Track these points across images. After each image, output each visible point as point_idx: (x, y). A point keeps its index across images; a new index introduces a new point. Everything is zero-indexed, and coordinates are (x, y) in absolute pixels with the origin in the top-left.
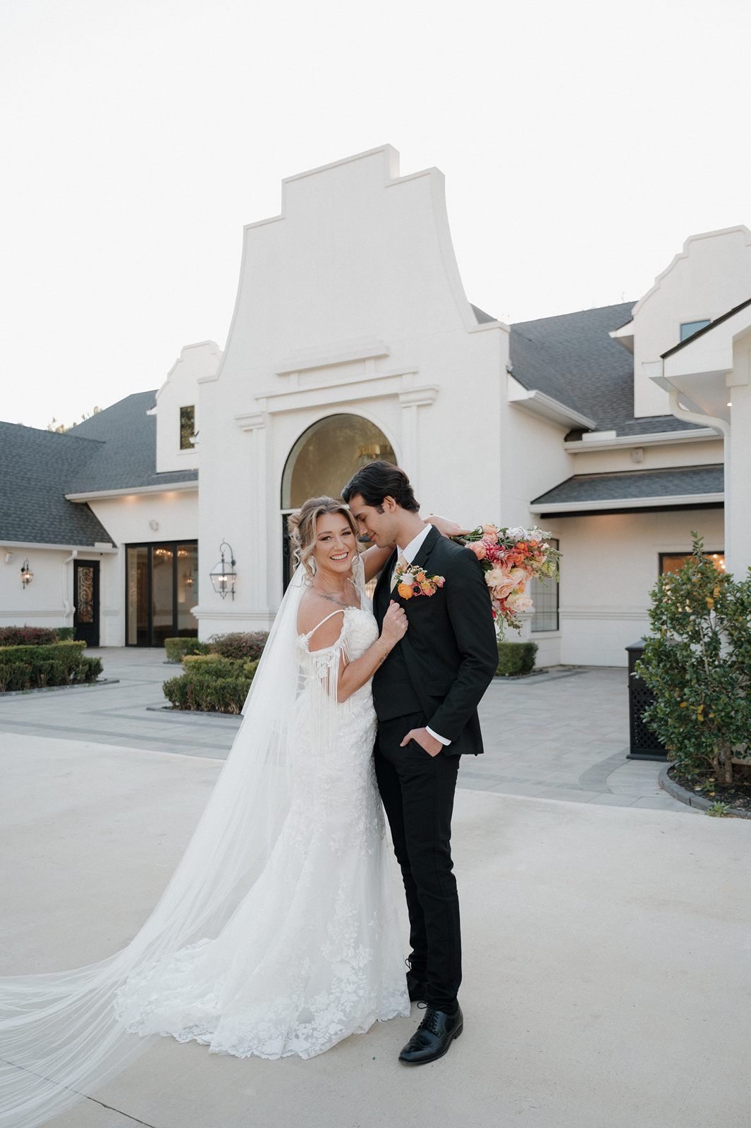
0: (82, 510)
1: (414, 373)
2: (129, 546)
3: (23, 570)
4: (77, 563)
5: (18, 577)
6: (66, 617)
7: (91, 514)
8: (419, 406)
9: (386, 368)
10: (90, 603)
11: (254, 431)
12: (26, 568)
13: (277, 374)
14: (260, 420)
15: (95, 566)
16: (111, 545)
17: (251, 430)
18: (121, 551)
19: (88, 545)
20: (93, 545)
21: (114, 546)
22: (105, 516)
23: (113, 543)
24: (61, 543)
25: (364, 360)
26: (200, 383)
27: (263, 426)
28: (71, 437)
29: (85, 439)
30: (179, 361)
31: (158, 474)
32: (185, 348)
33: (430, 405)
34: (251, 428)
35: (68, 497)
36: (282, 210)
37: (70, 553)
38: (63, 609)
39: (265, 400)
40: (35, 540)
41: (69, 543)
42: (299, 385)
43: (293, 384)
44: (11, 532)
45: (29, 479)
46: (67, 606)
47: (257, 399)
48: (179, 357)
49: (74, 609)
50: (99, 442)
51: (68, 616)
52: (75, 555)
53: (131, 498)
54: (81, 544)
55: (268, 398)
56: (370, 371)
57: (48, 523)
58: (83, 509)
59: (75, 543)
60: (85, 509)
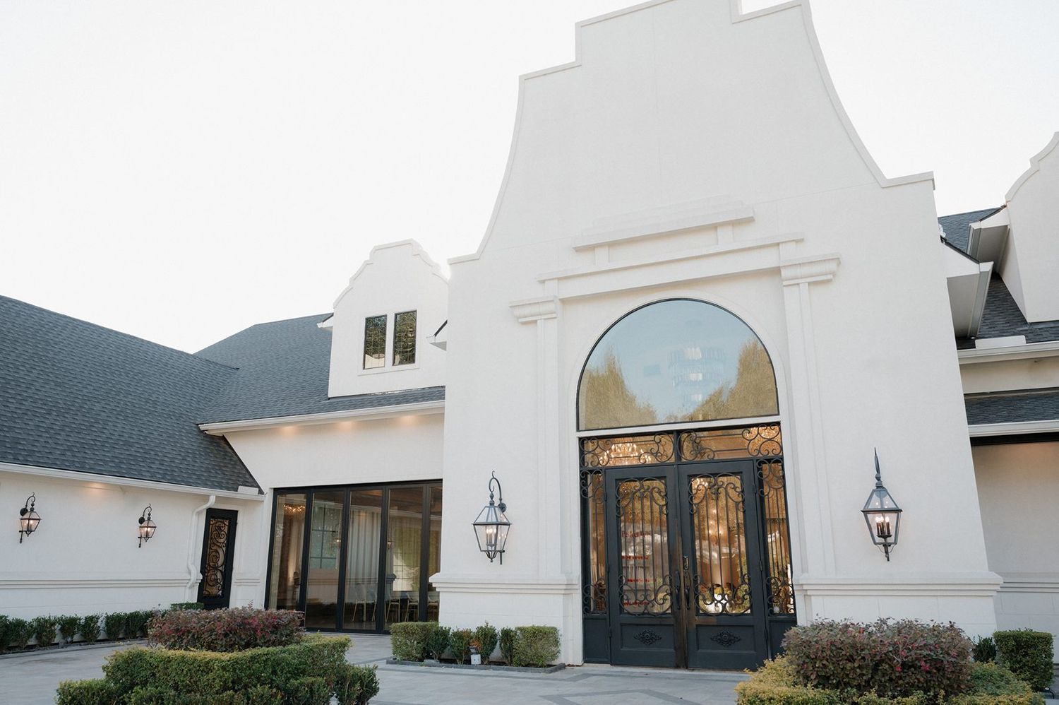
0: (218, 445)
1: (797, 241)
2: (278, 492)
3: (142, 521)
4: (212, 514)
5: (135, 529)
6: (190, 588)
7: (229, 450)
8: (809, 284)
9: (748, 236)
10: (220, 568)
11: (538, 321)
12: (146, 519)
13: (575, 248)
14: (551, 307)
15: (232, 517)
16: (257, 490)
17: (535, 322)
18: (268, 499)
19: (228, 489)
20: (236, 490)
21: (261, 492)
22: (249, 452)
23: (258, 487)
24: (197, 485)
25: (715, 227)
26: (451, 264)
27: (554, 315)
28: (201, 359)
29: (217, 364)
30: (367, 264)
31: (329, 399)
32: (378, 249)
33: (828, 281)
34: (534, 318)
35: (202, 427)
36: (577, 54)
37: (206, 498)
38: (187, 576)
39: (556, 281)
40: (163, 479)
41: (205, 485)
42: (609, 261)
43: (602, 260)
44: (133, 467)
45: (155, 402)
46: (192, 575)
47: (543, 282)
48: (368, 258)
49: (201, 577)
50: (231, 368)
51: (193, 586)
52: (212, 503)
53: (288, 429)
54: (221, 488)
55: (559, 279)
56: (726, 240)
57: (179, 457)
58: (220, 442)
59: (213, 486)
60: (222, 443)
